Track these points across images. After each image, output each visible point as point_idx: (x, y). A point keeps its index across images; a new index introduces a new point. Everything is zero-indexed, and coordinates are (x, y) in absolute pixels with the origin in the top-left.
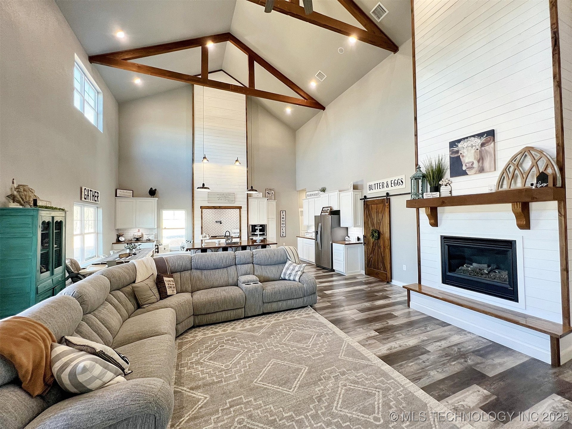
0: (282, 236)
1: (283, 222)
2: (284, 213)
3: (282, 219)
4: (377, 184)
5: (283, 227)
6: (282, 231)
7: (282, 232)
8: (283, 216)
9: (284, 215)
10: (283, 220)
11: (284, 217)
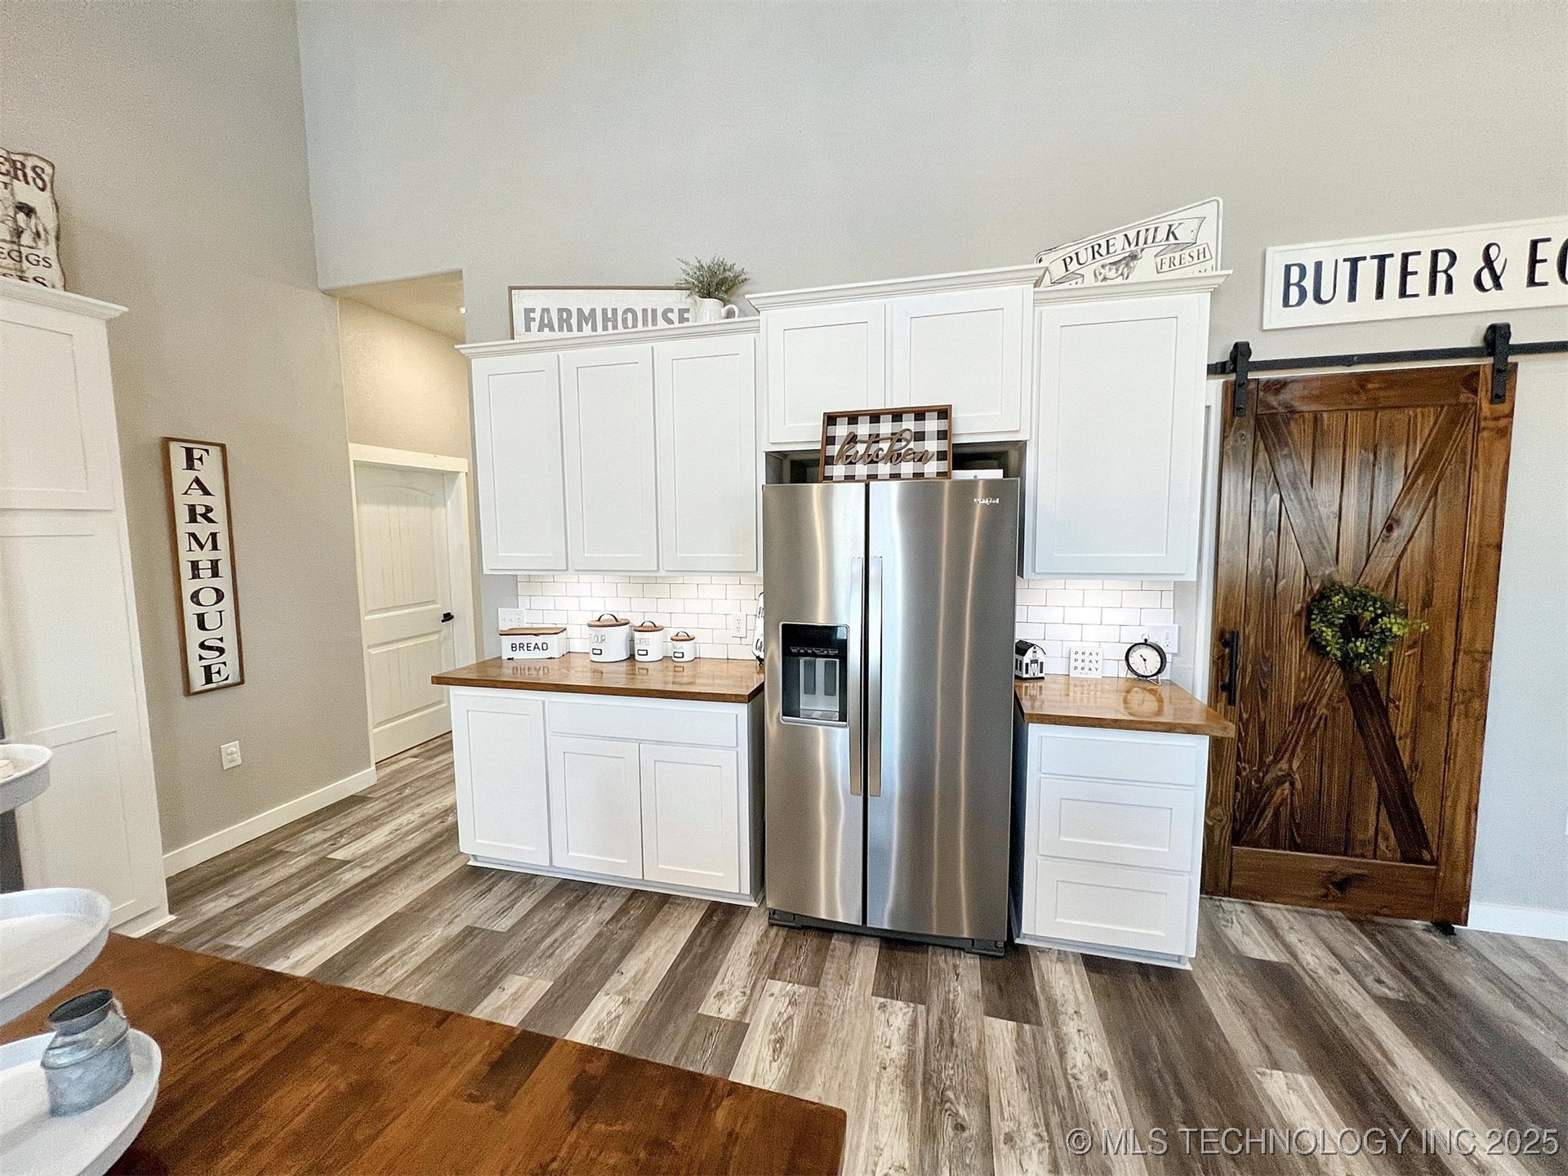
0: (198, 681)
1: (204, 557)
2: (209, 470)
3: (183, 526)
4: (1382, 259)
5: (207, 597)
6: (194, 636)
7: (193, 651)
8: (197, 497)
9: (213, 480)
10: (203, 529)
11: (217, 502)
